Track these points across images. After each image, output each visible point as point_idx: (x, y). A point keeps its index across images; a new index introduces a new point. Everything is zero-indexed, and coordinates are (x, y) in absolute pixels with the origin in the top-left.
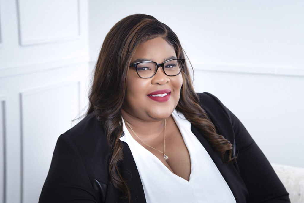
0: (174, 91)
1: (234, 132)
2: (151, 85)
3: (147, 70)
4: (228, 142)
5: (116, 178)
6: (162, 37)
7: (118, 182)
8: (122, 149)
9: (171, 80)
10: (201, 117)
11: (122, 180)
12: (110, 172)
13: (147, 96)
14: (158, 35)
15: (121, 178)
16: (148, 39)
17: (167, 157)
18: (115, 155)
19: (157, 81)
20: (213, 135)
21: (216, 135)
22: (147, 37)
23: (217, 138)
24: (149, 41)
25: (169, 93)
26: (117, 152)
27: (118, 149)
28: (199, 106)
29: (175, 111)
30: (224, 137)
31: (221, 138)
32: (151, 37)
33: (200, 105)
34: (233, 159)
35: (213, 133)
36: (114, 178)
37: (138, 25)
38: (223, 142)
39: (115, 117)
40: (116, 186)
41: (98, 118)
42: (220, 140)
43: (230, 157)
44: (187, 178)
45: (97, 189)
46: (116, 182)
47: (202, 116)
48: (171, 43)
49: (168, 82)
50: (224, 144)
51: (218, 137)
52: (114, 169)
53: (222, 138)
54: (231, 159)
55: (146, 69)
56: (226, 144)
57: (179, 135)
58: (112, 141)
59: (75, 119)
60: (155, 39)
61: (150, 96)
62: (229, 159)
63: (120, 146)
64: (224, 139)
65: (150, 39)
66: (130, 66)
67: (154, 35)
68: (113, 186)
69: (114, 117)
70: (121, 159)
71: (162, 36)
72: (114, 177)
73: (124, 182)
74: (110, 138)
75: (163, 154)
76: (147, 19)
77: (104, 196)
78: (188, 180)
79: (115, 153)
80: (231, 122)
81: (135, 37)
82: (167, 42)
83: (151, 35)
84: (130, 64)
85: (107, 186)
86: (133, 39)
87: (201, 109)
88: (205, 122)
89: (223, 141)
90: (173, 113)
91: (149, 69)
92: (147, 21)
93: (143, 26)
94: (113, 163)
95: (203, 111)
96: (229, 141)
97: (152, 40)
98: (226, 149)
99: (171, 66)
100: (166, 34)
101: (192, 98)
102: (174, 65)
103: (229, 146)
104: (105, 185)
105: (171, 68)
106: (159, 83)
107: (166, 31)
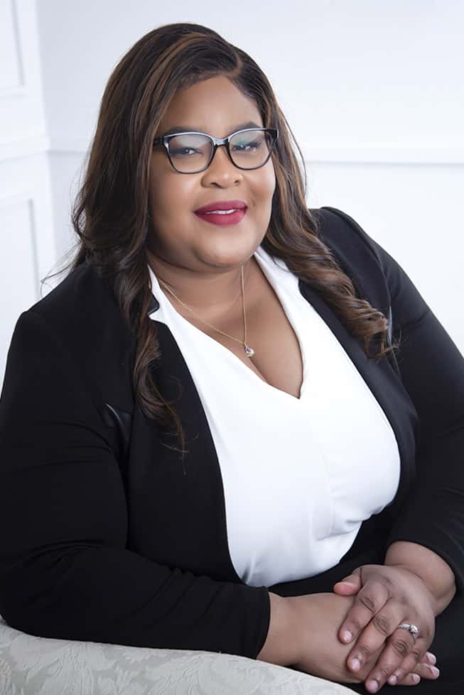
0: (254, 205)
1: (388, 290)
2: (200, 189)
3: (192, 154)
4: (379, 316)
5: (147, 398)
6: (229, 78)
7: (153, 407)
8: (155, 336)
9: (245, 179)
10: (322, 265)
11: (162, 402)
12: (137, 386)
13: (194, 215)
14: (219, 72)
15: (161, 397)
16: (195, 81)
17: (252, 352)
18: (143, 351)
19: (214, 179)
20: (347, 302)
21: (352, 300)
22: (194, 74)
23: (356, 308)
24: (197, 85)
25: (245, 209)
26: (147, 344)
27: (146, 337)
28: (317, 240)
29: (260, 250)
30: (371, 303)
31: (363, 307)
32: (201, 76)
33: (319, 238)
34: (387, 350)
35: (348, 297)
36: (145, 399)
37: (174, 46)
38: (368, 315)
39: (134, 264)
40: (150, 415)
41: (99, 271)
42: (362, 310)
43: (383, 347)
44: (296, 393)
45: (111, 423)
46: (150, 406)
47: (325, 263)
48: (250, 92)
50: (370, 319)
51: (356, 305)
52: (143, 380)
53: (367, 307)
54: (384, 350)
55: (191, 152)
56: (375, 320)
57: (274, 303)
58: (133, 320)
59: (50, 275)
60: (210, 82)
61: (201, 213)
62: (379, 351)
63: (150, 332)
64: (370, 308)
65: (200, 80)
66: (154, 145)
67: (209, 72)
68: (145, 416)
69: (132, 266)
70: (157, 356)
71: (229, 74)
72: (144, 397)
73: (167, 405)
74: (130, 313)
75: (244, 345)
76: (195, 34)
77: (127, 438)
78: (299, 398)
79: (143, 346)
80: (382, 269)
81: (164, 76)
82: (239, 88)
83: (203, 71)
84: (155, 140)
85: (132, 417)
86: (162, 79)
87: (322, 245)
88: (332, 276)
89: (370, 312)
90: (258, 253)
91: (197, 153)
92: (194, 38)
93: (185, 48)
94: (140, 366)
95: (326, 250)
96: (380, 313)
97: (203, 84)
98: (376, 330)
99: (249, 147)
100: (237, 72)
101: (302, 224)
102: (254, 145)
103: (381, 324)
104: (127, 416)
105: (249, 150)
106: (219, 184)
107: (240, 63)
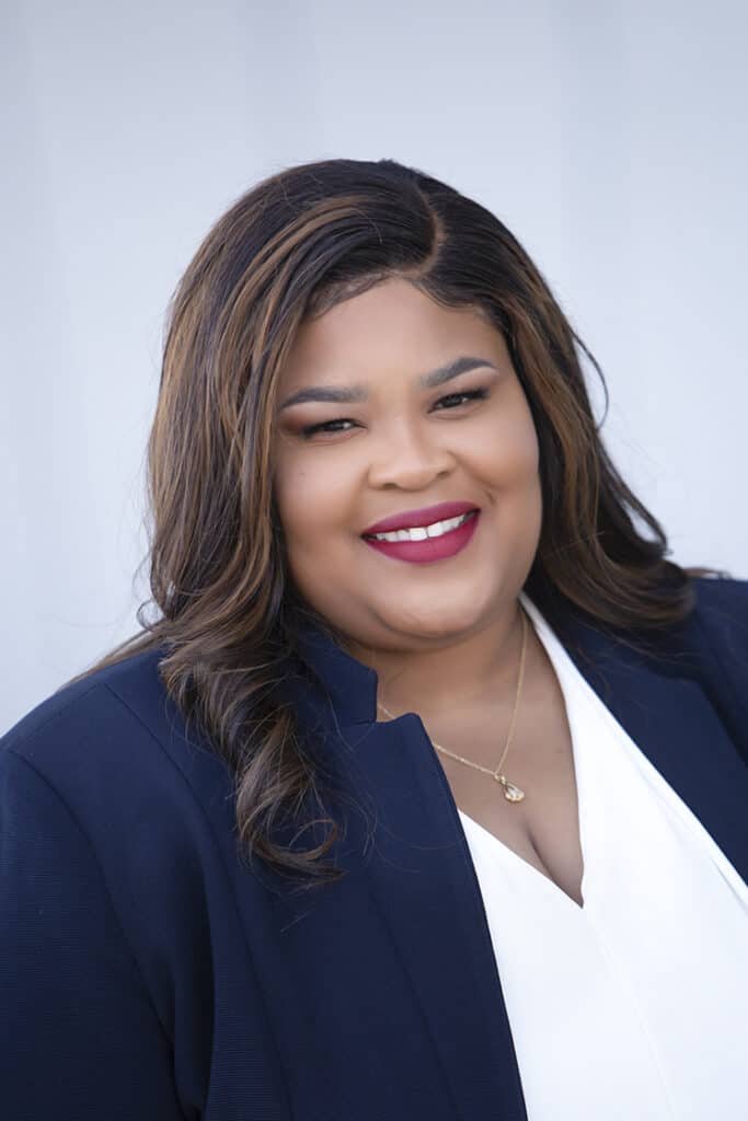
3: (349, 430)
6: (409, 280)
24: (341, 306)
32: (351, 288)
49: (443, 474)
65: (349, 296)
67: (368, 276)
75: (500, 782)
100: (431, 262)
102: (477, 394)
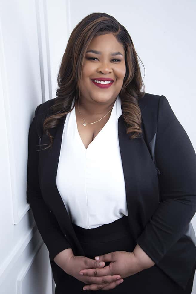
9: (114, 71)
14: (111, 32)
19: (101, 70)
22: (101, 32)
25: (112, 81)
55: (96, 59)
60: (107, 35)
61: (93, 80)
71: (114, 34)
83: (104, 31)
91: (97, 60)
106: (103, 72)
107: (120, 30)
